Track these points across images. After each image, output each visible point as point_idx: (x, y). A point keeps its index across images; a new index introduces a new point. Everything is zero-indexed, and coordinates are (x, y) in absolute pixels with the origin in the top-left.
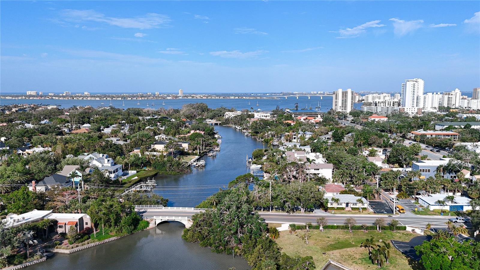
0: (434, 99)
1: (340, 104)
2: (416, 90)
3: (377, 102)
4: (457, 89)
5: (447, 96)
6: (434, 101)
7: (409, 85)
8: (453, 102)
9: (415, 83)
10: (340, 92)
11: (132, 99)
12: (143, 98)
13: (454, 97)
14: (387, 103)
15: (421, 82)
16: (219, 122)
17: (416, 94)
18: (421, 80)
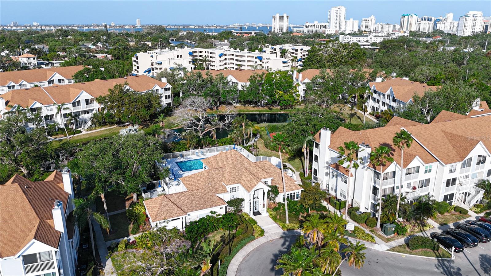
0: (354, 24)
1: (277, 27)
2: (338, 16)
3: (308, 26)
4: (372, 16)
5: (365, 21)
6: (354, 26)
7: (333, 11)
8: (369, 27)
9: (338, 9)
10: (278, 16)
11: (88, 28)
12: (100, 27)
13: (370, 22)
14: (315, 26)
15: (343, 9)
16: (175, 39)
17: (338, 18)
18: (343, 7)
